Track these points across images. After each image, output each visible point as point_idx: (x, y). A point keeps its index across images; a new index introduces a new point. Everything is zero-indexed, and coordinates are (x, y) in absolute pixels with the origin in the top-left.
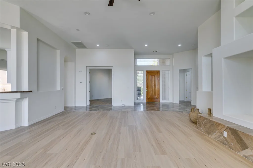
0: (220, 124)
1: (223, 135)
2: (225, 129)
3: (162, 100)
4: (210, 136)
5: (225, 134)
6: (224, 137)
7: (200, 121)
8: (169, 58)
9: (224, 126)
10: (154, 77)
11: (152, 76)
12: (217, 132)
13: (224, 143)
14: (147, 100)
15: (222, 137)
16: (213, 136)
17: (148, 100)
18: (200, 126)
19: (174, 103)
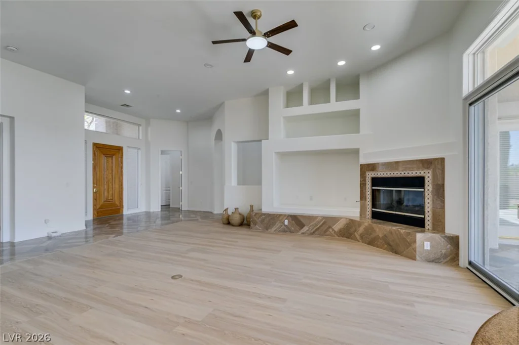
0: (280, 215)
1: (284, 224)
2: (285, 218)
3: (128, 209)
4: (269, 230)
5: (286, 222)
6: (286, 226)
7: (256, 219)
8: (140, 125)
9: (285, 215)
10: (110, 158)
11: (107, 156)
12: (277, 224)
13: (286, 231)
14: (96, 213)
15: (283, 226)
16: (274, 229)
17: (98, 213)
18: (256, 225)
19: (151, 211)
